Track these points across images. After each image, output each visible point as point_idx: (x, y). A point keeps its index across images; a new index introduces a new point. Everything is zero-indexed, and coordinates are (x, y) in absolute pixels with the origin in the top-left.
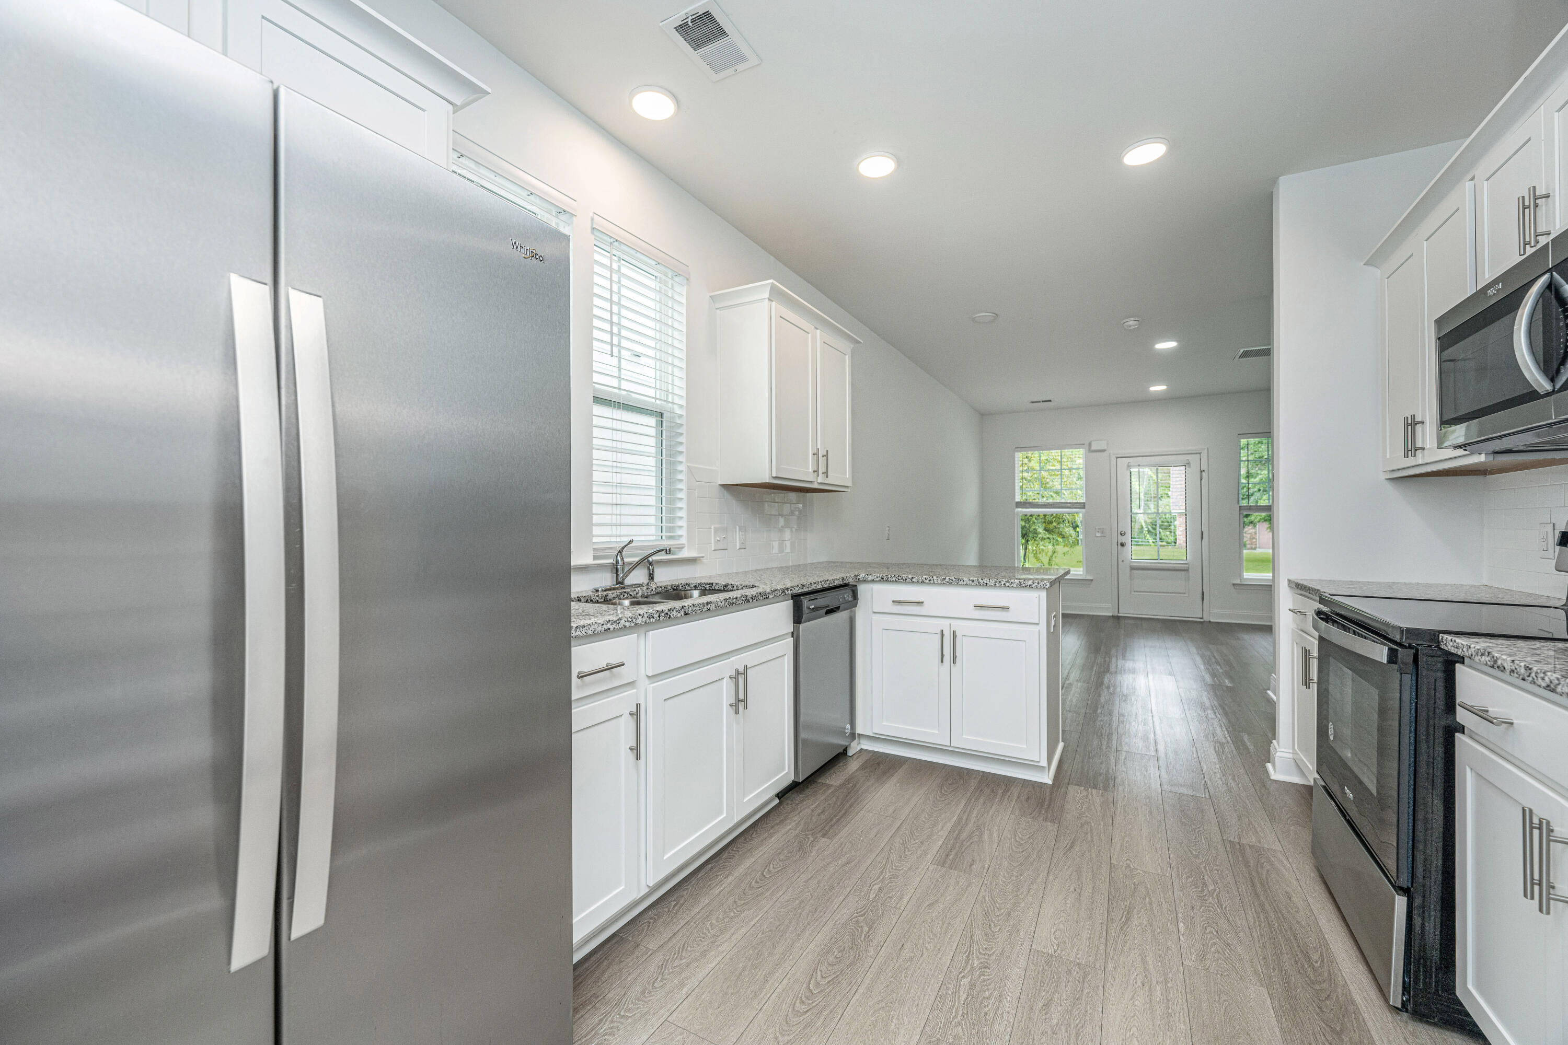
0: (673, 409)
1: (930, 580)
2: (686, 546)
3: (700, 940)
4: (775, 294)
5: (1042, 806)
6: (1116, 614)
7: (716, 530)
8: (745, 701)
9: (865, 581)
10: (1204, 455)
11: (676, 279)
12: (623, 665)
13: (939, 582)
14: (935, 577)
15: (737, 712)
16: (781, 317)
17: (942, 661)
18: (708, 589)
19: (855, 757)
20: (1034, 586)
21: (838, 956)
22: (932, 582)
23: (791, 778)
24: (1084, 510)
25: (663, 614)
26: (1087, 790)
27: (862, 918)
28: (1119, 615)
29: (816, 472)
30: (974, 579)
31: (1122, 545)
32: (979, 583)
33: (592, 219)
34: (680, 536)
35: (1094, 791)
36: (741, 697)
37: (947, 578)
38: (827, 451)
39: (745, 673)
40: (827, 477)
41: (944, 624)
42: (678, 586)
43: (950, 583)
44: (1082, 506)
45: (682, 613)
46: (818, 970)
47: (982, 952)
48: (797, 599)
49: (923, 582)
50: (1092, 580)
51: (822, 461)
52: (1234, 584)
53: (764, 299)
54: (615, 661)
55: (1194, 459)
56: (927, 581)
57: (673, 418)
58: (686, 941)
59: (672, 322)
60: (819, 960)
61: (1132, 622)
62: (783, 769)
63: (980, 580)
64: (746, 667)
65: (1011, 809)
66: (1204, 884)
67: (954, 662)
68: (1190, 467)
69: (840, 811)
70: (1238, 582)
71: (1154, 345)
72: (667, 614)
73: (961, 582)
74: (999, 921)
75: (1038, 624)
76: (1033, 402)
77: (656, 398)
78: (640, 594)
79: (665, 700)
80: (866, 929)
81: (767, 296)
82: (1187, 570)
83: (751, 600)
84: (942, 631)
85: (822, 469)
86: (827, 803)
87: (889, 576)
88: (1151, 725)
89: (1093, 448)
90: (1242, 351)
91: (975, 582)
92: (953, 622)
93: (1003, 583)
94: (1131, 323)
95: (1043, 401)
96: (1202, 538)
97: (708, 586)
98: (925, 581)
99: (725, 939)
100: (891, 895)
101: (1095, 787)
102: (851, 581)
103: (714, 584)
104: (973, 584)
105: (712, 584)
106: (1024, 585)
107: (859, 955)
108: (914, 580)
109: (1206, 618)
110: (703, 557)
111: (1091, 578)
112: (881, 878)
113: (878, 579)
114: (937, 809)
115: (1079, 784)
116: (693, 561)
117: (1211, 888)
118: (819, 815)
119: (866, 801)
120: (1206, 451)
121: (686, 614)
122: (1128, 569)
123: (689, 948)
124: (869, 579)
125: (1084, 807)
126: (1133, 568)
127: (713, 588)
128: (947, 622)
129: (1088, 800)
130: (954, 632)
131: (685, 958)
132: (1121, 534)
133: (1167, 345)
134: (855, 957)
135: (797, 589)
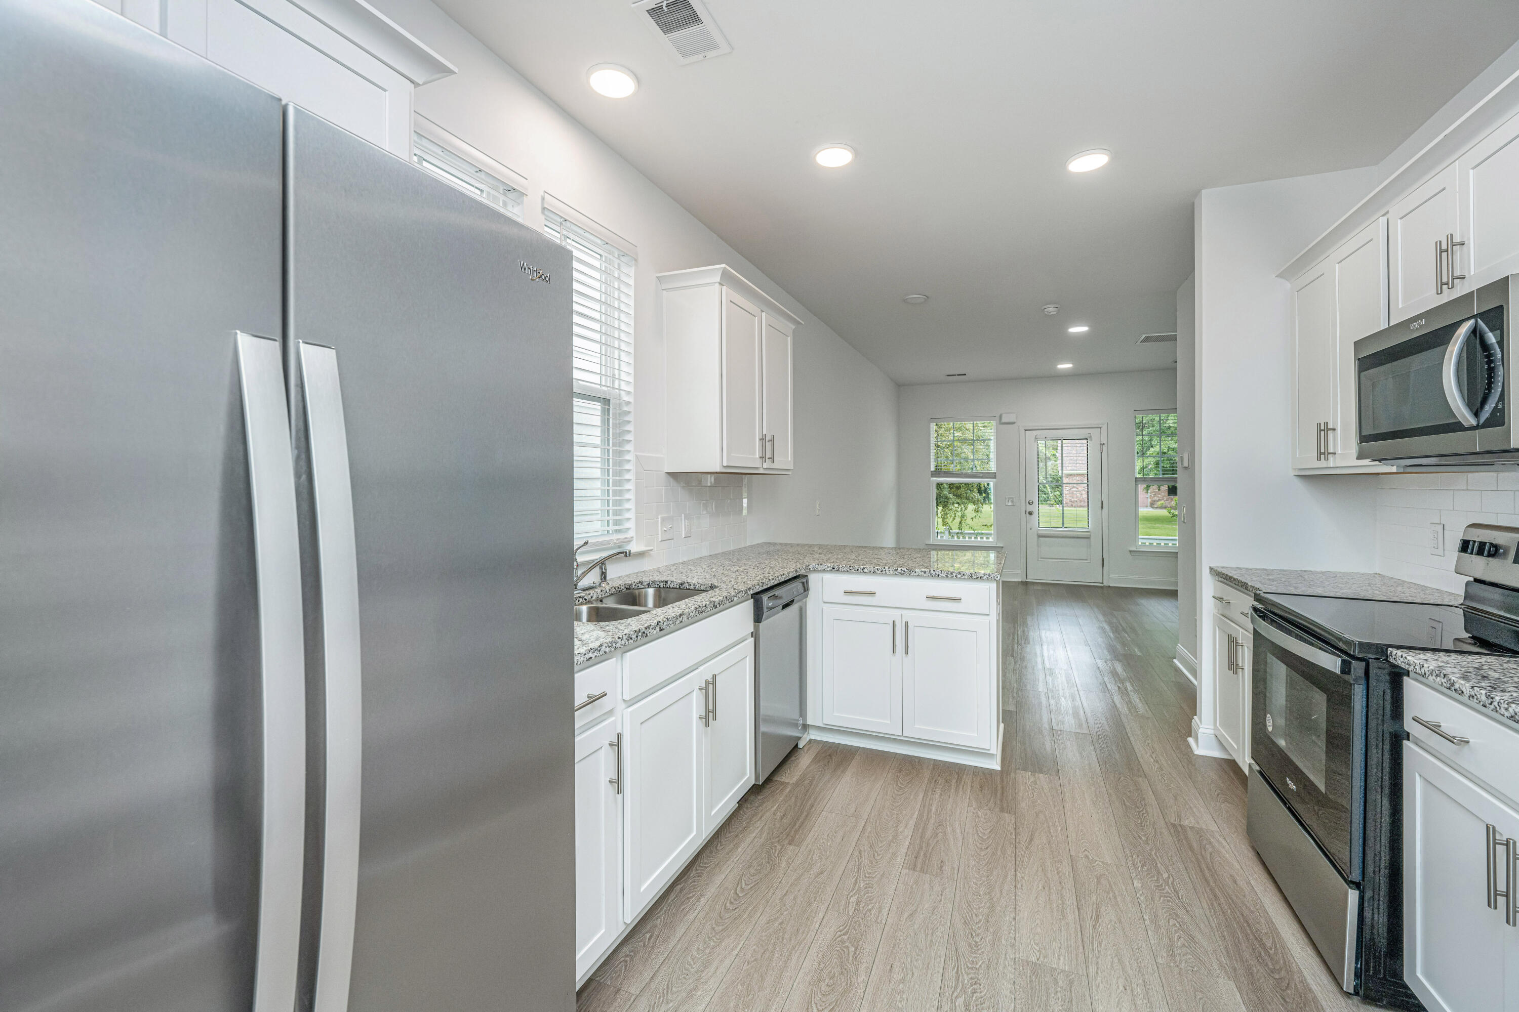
0: (620, 395)
1: (882, 571)
2: (635, 539)
3: (684, 977)
4: (726, 279)
5: (996, 795)
6: (1024, 580)
7: (663, 520)
8: (714, 711)
9: (815, 571)
10: (1105, 430)
11: (623, 259)
12: (606, 695)
13: (891, 572)
14: (887, 568)
15: (707, 725)
16: (731, 301)
17: (894, 652)
18: (662, 586)
19: (806, 748)
20: (985, 577)
21: (829, 984)
22: (884, 572)
23: (753, 781)
24: (995, 480)
25: (640, 634)
26: (1034, 775)
27: (846, 937)
28: (1027, 580)
29: (763, 458)
30: (926, 570)
31: (1030, 513)
32: (931, 574)
33: (543, 199)
34: (628, 529)
35: (1041, 775)
36: (711, 708)
37: (899, 569)
38: (773, 436)
39: (714, 683)
40: (773, 462)
41: (896, 615)
42: (631, 585)
43: (903, 574)
44: (993, 476)
45: (658, 629)
46: (813, 1002)
47: (970, 966)
48: (757, 597)
49: (875, 572)
50: (1002, 547)
51: (768, 445)
52: (1130, 551)
53: (715, 283)
54: (597, 693)
55: (1095, 433)
56: (879, 572)
57: (620, 404)
58: (669, 981)
59: (619, 304)
60: (812, 990)
61: (1039, 588)
62: (744, 774)
63: (932, 571)
64: (714, 677)
65: (968, 800)
66: (1159, 872)
67: (907, 653)
68: (1091, 440)
69: (802, 813)
70: (1133, 549)
71: (1069, 328)
72: (644, 633)
73: (913, 574)
74: (979, 929)
75: (988, 615)
76: (948, 376)
77: (601, 385)
78: (594, 598)
79: (641, 723)
80: (852, 949)
81: (718, 279)
82: (1088, 538)
84: (894, 622)
85: (769, 454)
86: (786, 804)
87: (841, 566)
88: (1079, 701)
89: (1004, 420)
90: (1144, 336)
91: (927, 573)
92: (904, 612)
93: (954, 575)
94: (1051, 309)
95: (958, 375)
96: (1102, 508)
97: (662, 584)
98: (877, 572)
99: (710, 974)
100: (870, 907)
101: (1041, 771)
102: (803, 572)
103: (669, 582)
104: (925, 575)
105: (667, 582)
106: (975, 577)
107: (851, 981)
108: (866, 570)
109: (1106, 584)
110: (651, 550)
112: (857, 888)
113: (829, 569)
114: (897, 804)
115: (1025, 769)
116: (641, 555)
117: (1165, 876)
120: (1106, 425)
121: (661, 630)
122: (1036, 537)
123: (674, 989)
124: (820, 569)
125: (1035, 794)
126: (1039, 536)
127: (668, 585)
128: (899, 612)
129: (1037, 786)
130: (907, 623)
131: (671, 1001)
132: (1029, 503)
133: (1078, 329)
134: (847, 984)
135: (757, 587)
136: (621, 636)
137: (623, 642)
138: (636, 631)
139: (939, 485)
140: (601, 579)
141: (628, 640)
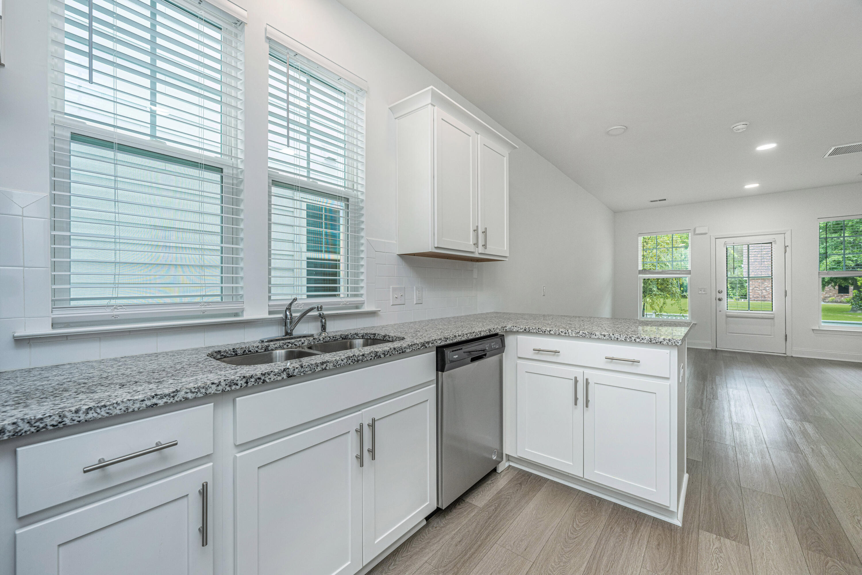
0: (357, 195)
1: (565, 333)
2: (366, 302)
4: (437, 100)
5: (674, 559)
6: (714, 348)
7: (394, 289)
8: (372, 451)
9: (511, 332)
10: (788, 235)
11: (360, 93)
12: (176, 444)
13: (574, 335)
14: (570, 331)
15: (361, 464)
16: (442, 119)
17: (576, 404)
18: (372, 338)
19: (503, 474)
20: (665, 343)
22: (567, 335)
23: (434, 507)
24: (689, 276)
25: (253, 380)
26: (720, 540)
28: (717, 349)
29: (476, 244)
30: (606, 334)
31: (720, 300)
32: (611, 337)
33: (266, 29)
34: (362, 295)
35: (727, 541)
36: (367, 448)
37: (581, 332)
38: (485, 229)
39: (372, 426)
40: (486, 248)
41: (578, 372)
42: (348, 335)
43: (583, 337)
44: (689, 272)
45: (285, 376)
48: (440, 351)
49: (559, 334)
50: (696, 324)
51: (481, 236)
52: (813, 330)
53: (428, 105)
54: (164, 440)
55: (779, 239)
56: (563, 334)
57: (358, 202)
59: (357, 127)
61: (728, 355)
63: (611, 335)
64: (374, 420)
65: (642, 559)
67: (587, 406)
68: (774, 244)
69: (477, 541)
70: (816, 328)
71: (756, 147)
72: (260, 379)
73: (593, 336)
75: (668, 379)
76: (652, 201)
77: (345, 187)
78: (306, 344)
79: (259, 468)
81: (429, 101)
82: (773, 319)
83: (382, 356)
84: (576, 378)
85: (481, 242)
86: (467, 530)
87: (531, 328)
88: (769, 459)
89: (697, 232)
90: (833, 149)
91: (607, 337)
92: (587, 371)
93: (633, 339)
94: (740, 127)
95: (660, 200)
96: (786, 295)
98: (561, 334)
101: (728, 536)
102: (500, 333)
104: (605, 338)
106: (654, 342)
108: (552, 332)
109: (789, 354)
110: (380, 311)
111: (695, 323)
113: (521, 330)
114: (568, 549)
115: (710, 530)
116: (372, 314)
118: (456, 546)
119: (502, 532)
120: (789, 231)
121: (289, 376)
122: (724, 317)
124: (514, 330)
125: (720, 565)
126: (728, 317)
127: (376, 337)
128: (581, 370)
129: (722, 555)
130: (587, 380)
132: (719, 292)
133: (766, 147)
135: (439, 342)
136: (216, 381)
137: (220, 388)
138: (244, 377)
139: (645, 281)
140: (322, 330)
141: (230, 386)
